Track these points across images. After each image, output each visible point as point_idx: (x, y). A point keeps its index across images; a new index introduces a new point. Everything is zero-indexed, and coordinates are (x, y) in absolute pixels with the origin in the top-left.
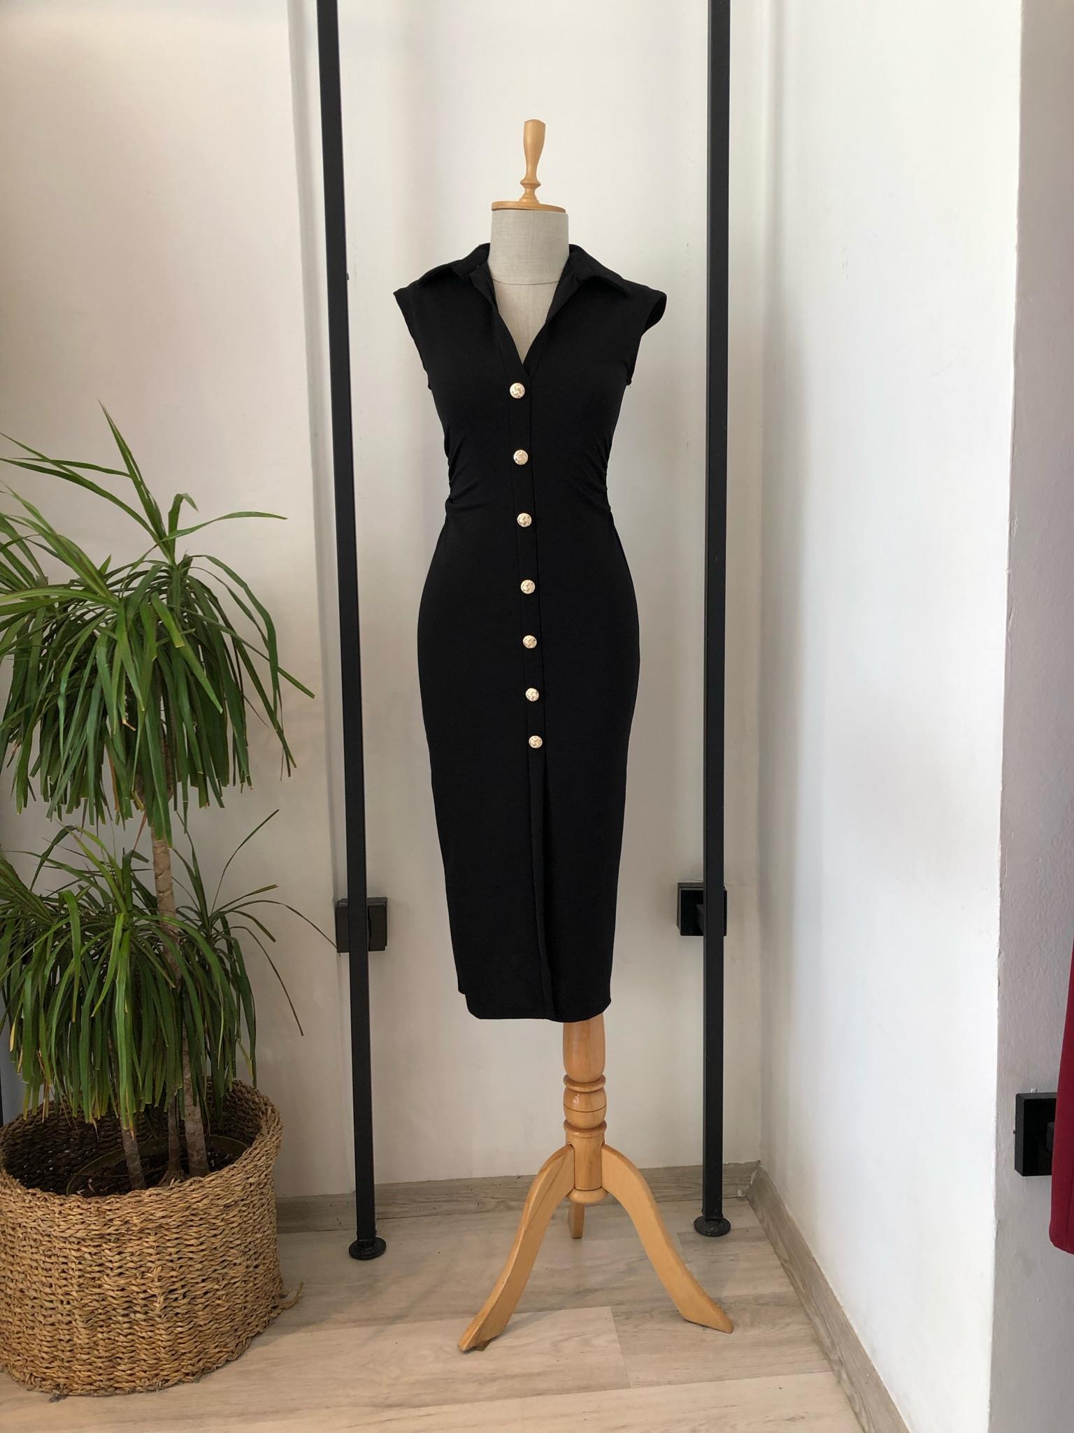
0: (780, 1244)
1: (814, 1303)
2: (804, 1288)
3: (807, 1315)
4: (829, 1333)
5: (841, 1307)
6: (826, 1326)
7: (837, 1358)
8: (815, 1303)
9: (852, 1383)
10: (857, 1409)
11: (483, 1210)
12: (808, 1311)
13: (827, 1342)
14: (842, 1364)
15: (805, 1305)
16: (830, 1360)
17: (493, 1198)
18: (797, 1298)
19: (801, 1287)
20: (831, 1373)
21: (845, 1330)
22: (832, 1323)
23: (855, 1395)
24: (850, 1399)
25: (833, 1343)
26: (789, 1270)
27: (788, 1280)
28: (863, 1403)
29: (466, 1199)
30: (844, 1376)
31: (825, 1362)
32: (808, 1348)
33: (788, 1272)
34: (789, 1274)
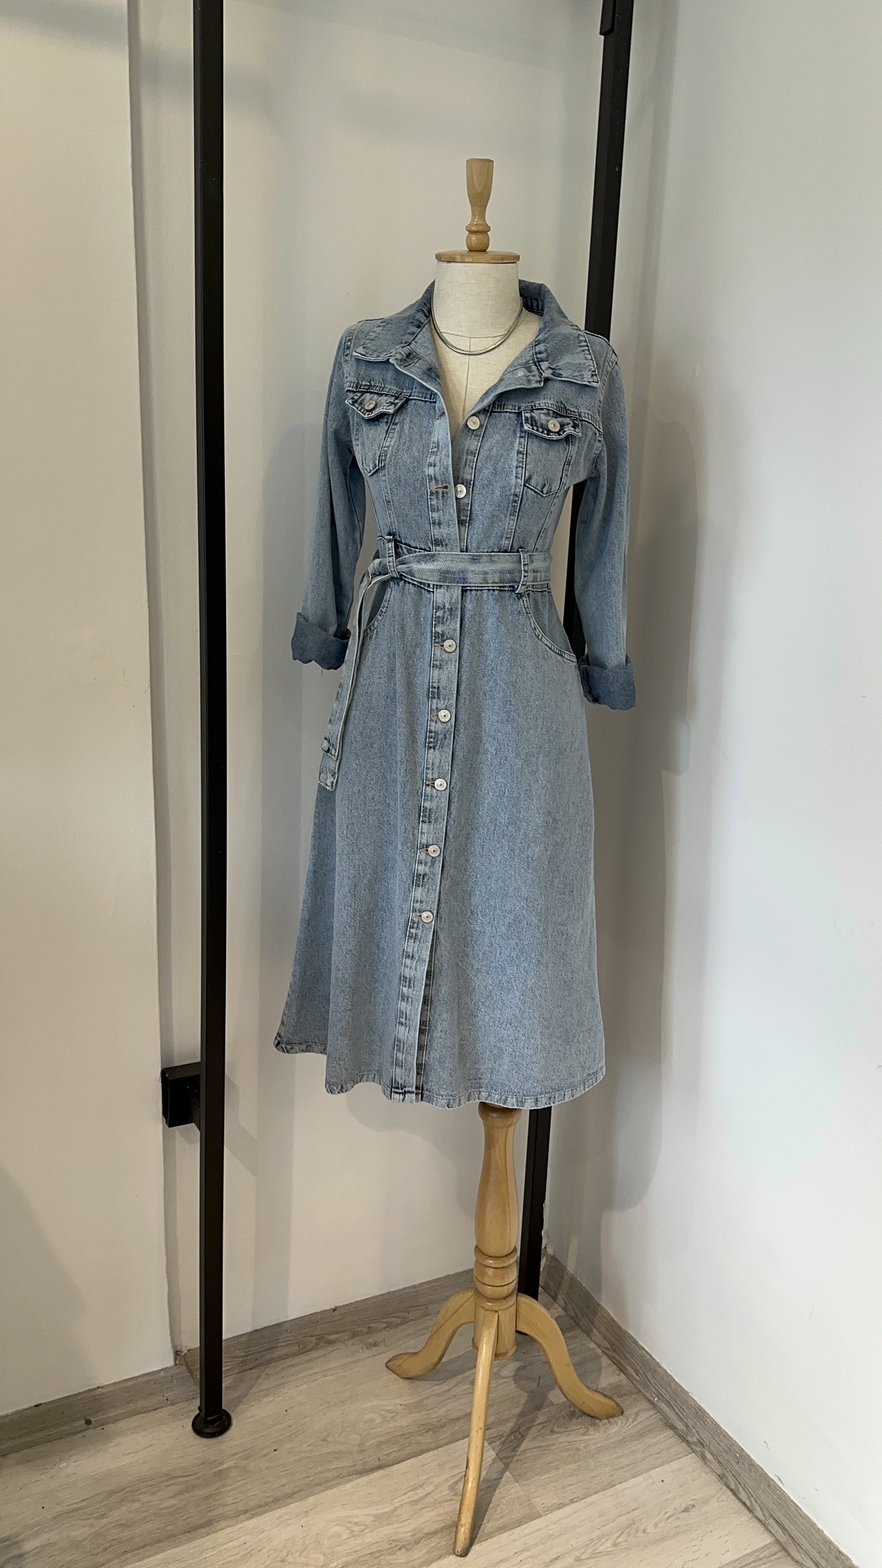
0: (595, 1331)
1: (653, 1389)
2: (637, 1375)
3: (650, 1402)
4: (680, 1417)
5: (688, 1393)
6: (674, 1410)
7: (696, 1440)
8: (656, 1389)
9: (720, 1463)
10: (733, 1487)
11: (305, 1350)
12: (648, 1396)
13: (680, 1426)
14: (703, 1447)
15: (643, 1391)
16: (688, 1443)
17: (312, 1336)
18: (631, 1384)
19: (635, 1375)
20: (694, 1454)
21: (700, 1414)
22: (683, 1410)
23: (726, 1473)
24: (721, 1477)
25: (687, 1426)
26: (614, 1358)
27: (615, 1367)
28: (737, 1480)
29: (286, 1343)
30: (709, 1456)
31: (684, 1444)
32: (665, 1434)
33: (614, 1360)
34: (616, 1362)
